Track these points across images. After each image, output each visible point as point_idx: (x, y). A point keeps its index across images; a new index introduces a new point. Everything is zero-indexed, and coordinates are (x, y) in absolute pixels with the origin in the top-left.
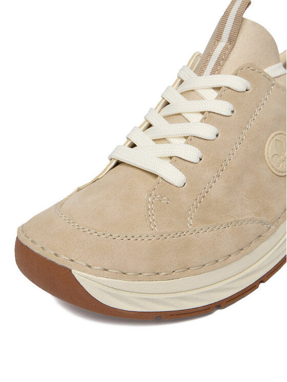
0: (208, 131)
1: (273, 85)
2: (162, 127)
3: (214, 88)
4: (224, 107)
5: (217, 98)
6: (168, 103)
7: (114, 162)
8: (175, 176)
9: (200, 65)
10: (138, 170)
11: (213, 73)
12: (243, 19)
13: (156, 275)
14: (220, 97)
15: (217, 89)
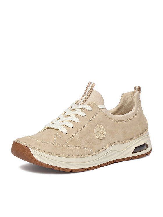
0: (76, 120)
1: (100, 111)
2: (63, 118)
3: (80, 109)
4: (83, 114)
5: (81, 111)
6: (66, 113)
7: (46, 128)
8: (64, 130)
9: (77, 103)
10: (53, 129)
11: (82, 104)
12: (93, 90)
13: (54, 154)
14: (82, 111)
15: (81, 109)
